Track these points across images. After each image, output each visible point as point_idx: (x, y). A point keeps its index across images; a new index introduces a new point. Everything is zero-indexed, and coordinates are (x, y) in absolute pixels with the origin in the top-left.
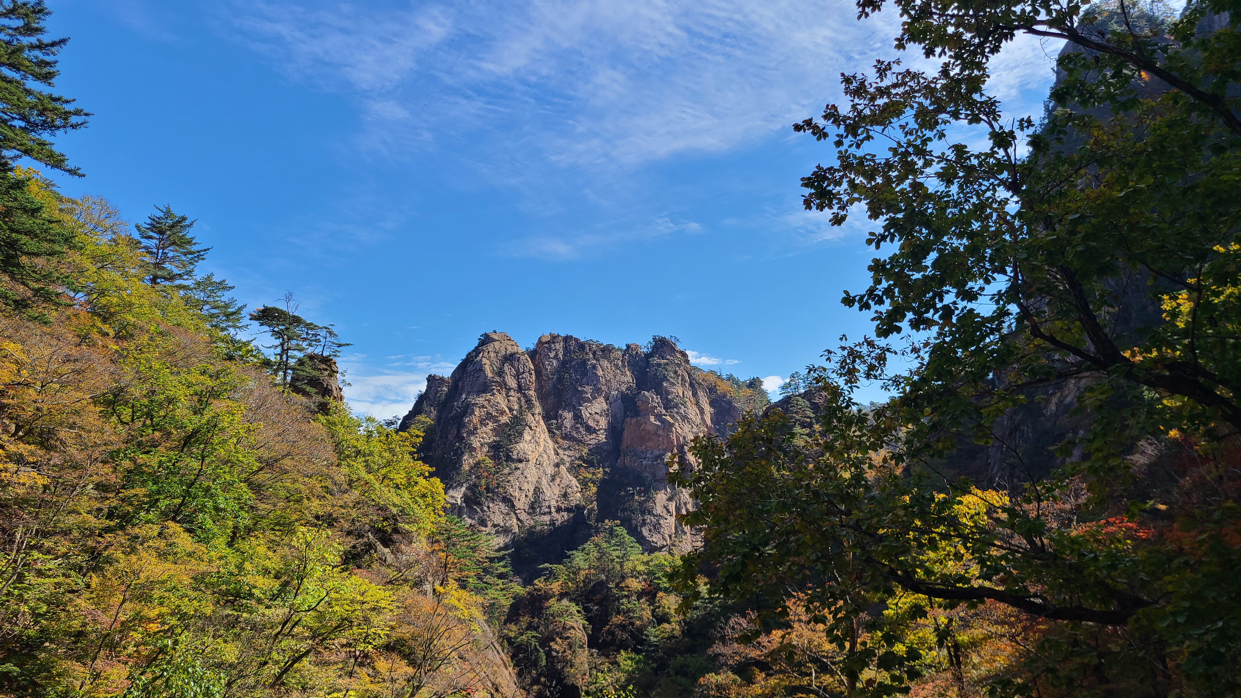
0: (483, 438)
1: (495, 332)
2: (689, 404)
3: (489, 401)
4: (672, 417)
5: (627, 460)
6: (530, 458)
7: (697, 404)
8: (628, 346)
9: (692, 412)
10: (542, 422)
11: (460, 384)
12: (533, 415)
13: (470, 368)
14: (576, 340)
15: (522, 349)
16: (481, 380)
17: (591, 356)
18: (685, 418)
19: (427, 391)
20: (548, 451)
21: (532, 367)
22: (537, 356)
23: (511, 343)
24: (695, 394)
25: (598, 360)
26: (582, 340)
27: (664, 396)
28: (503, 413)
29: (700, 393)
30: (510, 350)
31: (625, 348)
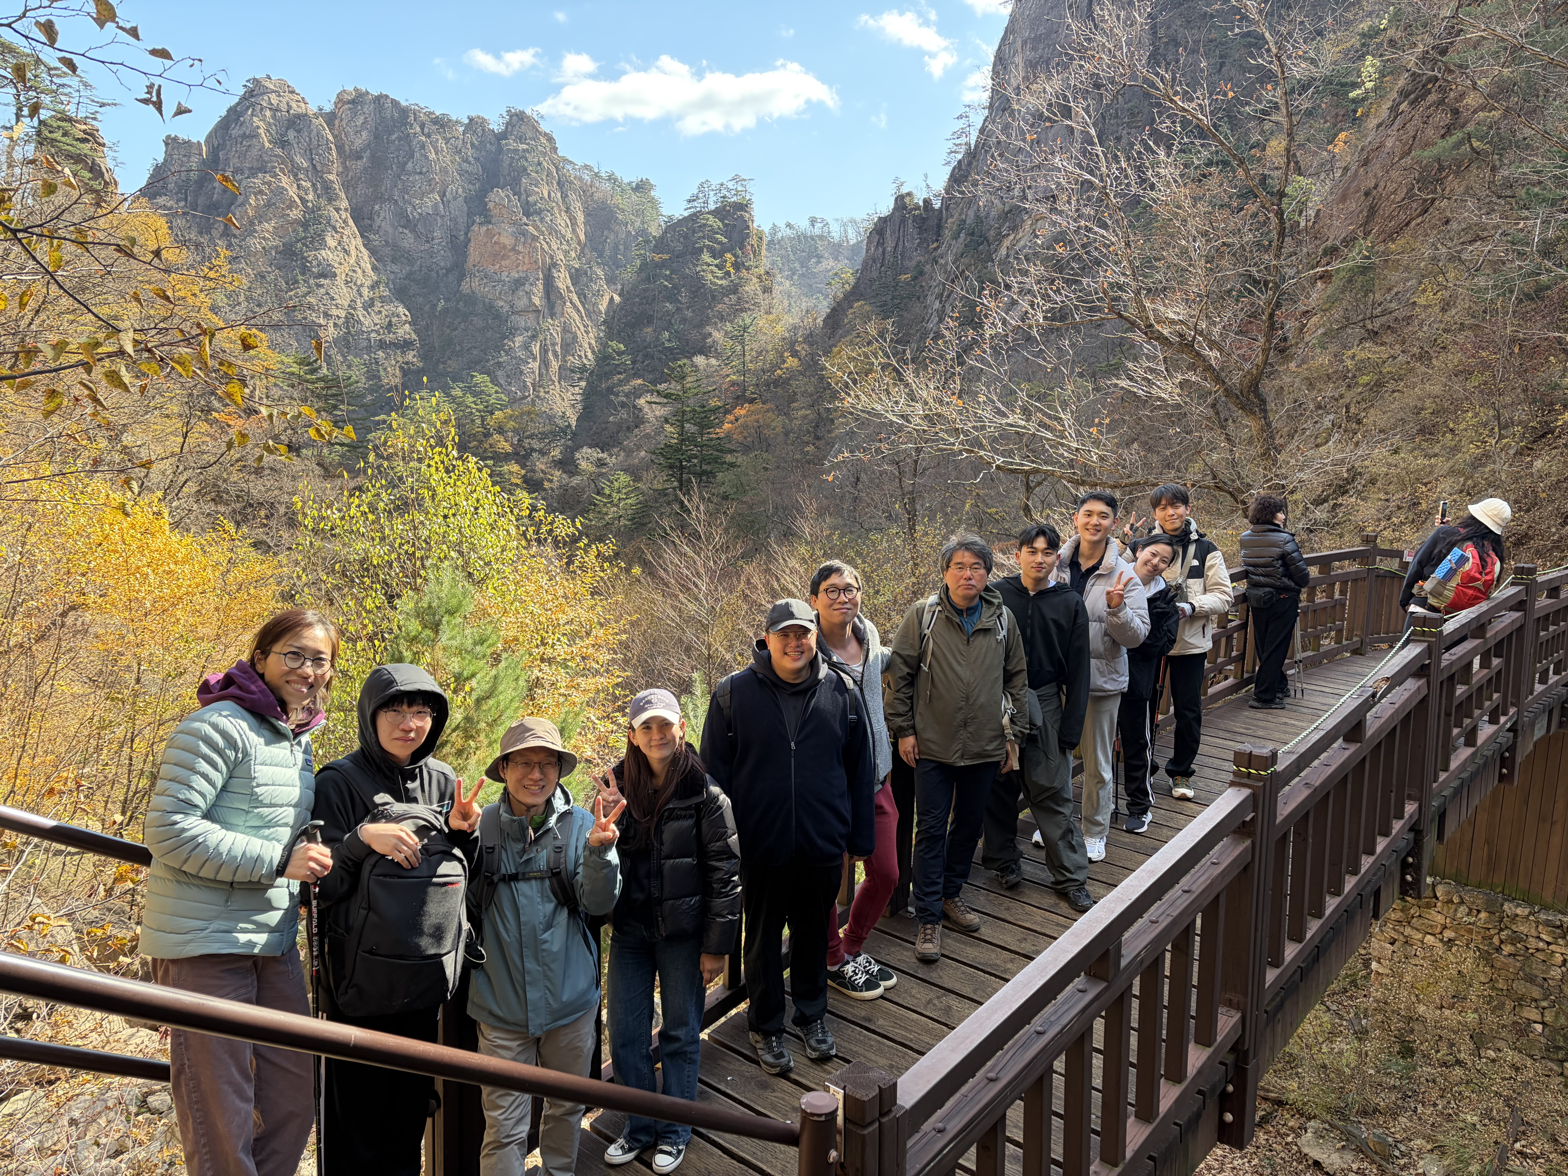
0: (264, 238)
1: (269, 77)
2: (556, 210)
3: (269, 184)
4: (536, 228)
5: (475, 283)
6: (338, 271)
7: (568, 210)
8: (471, 120)
9: (562, 221)
10: (351, 222)
11: (221, 154)
12: (337, 210)
13: (235, 132)
14: (395, 103)
15: (313, 108)
16: (255, 152)
17: (418, 129)
18: (553, 231)
19: (165, 160)
20: (362, 264)
21: (331, 138)
22: (337, 122)
23: (296, 97)
24: (564, 196)
25: (428, 136)
26: (404, 103)
27: (524, 197)
28: (291, 205)
29: (572, 196)
30: (296, 109)
31: (466, 121)
